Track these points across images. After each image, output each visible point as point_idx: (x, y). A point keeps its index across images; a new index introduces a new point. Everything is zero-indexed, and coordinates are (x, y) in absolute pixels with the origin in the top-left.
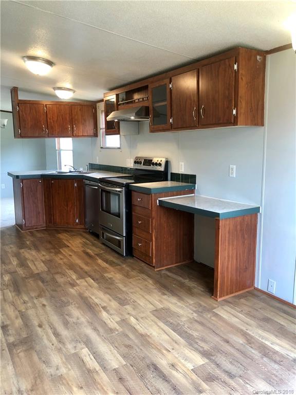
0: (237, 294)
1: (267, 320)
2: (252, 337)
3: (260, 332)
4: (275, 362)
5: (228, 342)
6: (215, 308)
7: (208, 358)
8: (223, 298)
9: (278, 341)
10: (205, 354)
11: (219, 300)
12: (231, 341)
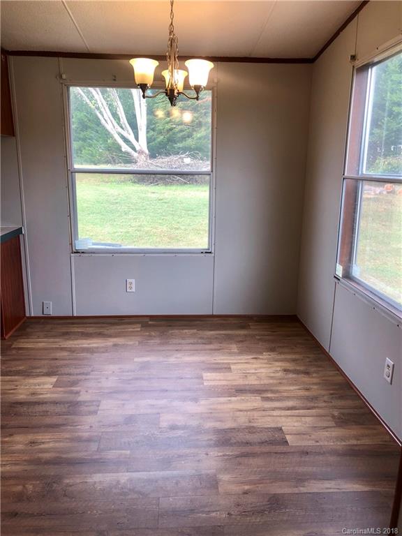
0: (17, 327)
1: (67, 333)
2: (70, 348)
3: (71, 342)
4: (104, 352)
5: (56, 359)
6: (11, 345)
7: (55, 375)
8: (9, 335)
9: (91, 342)
10: (48, 374)
11: (7, 338)
12: (57, 357)
